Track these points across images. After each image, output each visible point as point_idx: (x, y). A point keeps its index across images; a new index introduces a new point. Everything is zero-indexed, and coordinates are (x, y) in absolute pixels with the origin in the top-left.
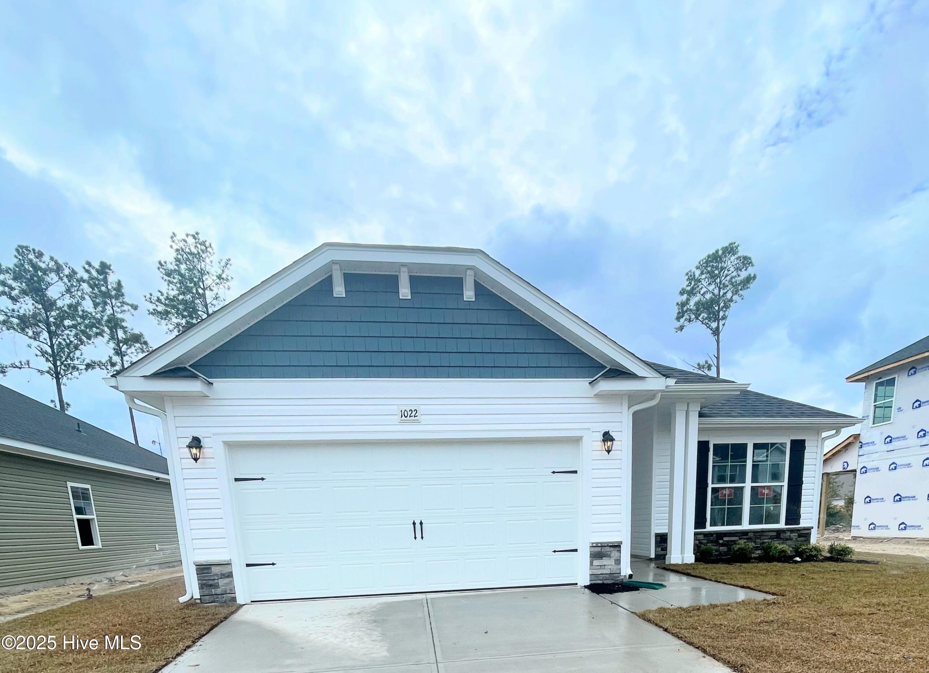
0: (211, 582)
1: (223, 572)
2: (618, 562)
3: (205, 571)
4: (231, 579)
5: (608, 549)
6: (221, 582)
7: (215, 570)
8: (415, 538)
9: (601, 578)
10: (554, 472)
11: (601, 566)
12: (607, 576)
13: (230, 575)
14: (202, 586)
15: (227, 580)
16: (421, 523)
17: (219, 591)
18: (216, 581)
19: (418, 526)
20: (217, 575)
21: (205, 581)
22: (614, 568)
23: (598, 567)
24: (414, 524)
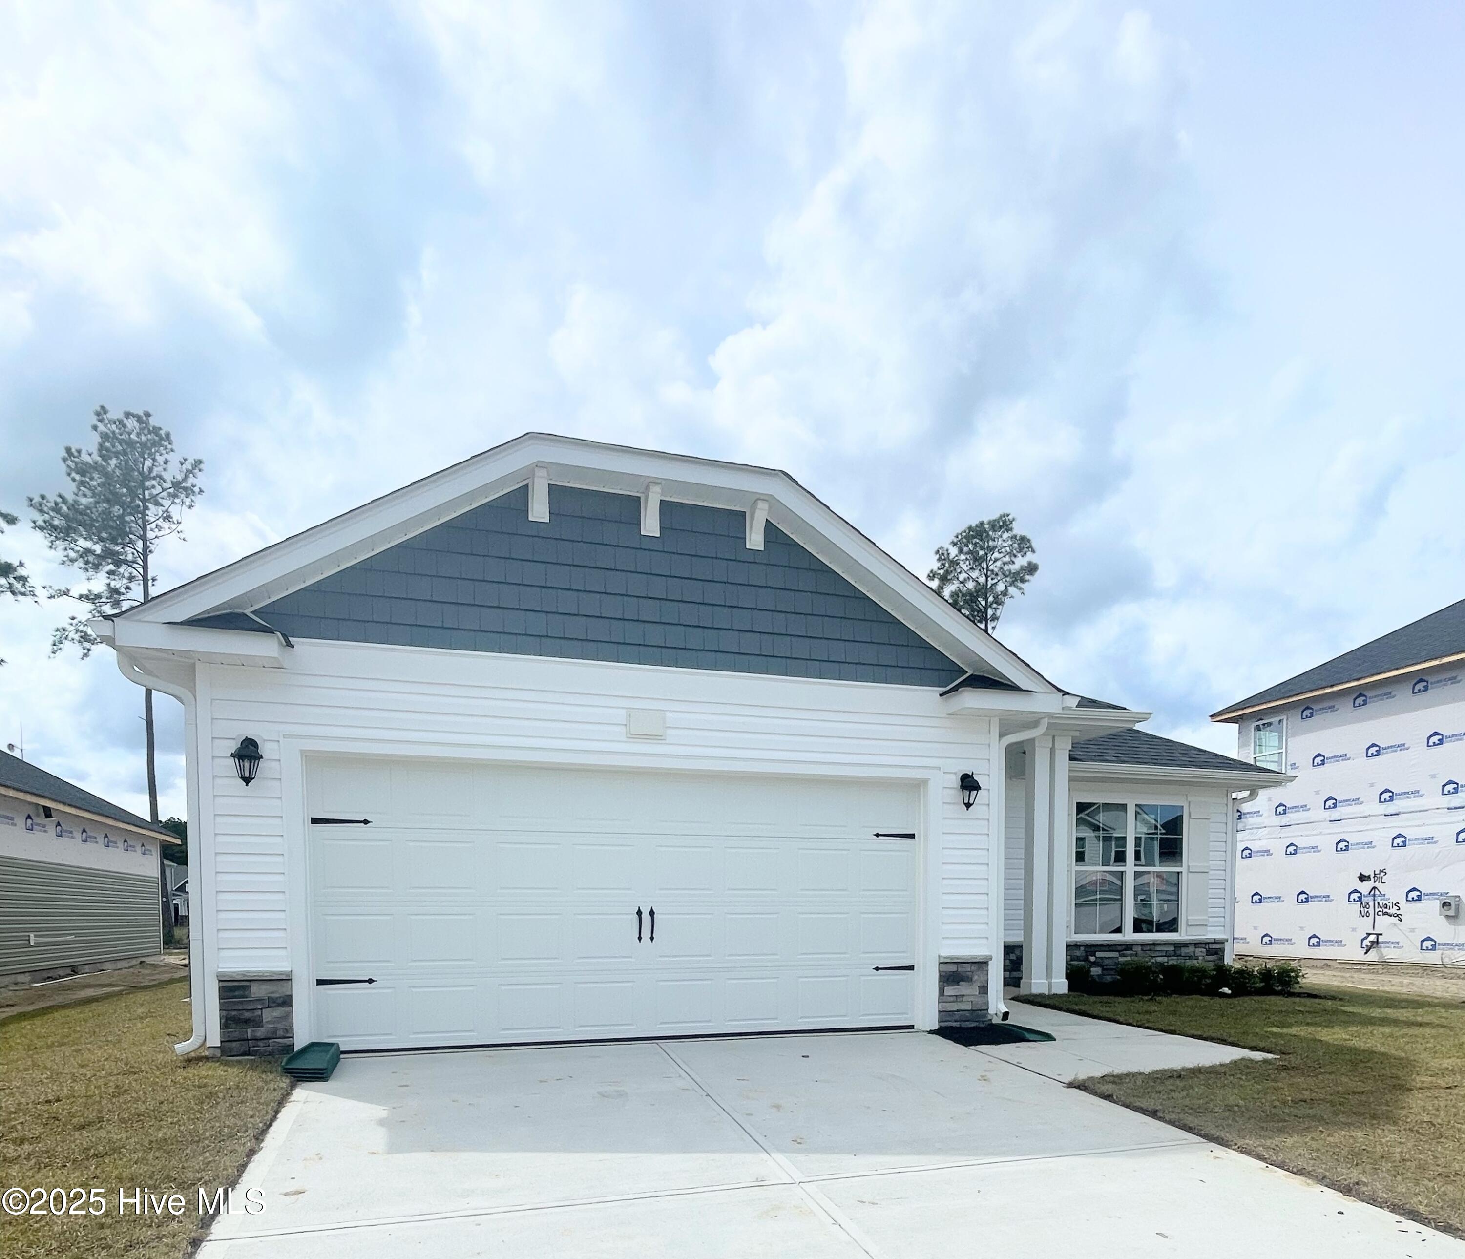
0: (247, 1015)
1: (273, 995)
2: (984, 989)
3: (237, 993)
4: (288, 1009)
5: (968, 968)
6: (268, 1015)
7: (257, 991)
8: (640, 938)
9: (957, 1017)
10: (877, 835)
11: (956, 996)
12: (968, 1014)
13: (287, 1001)
14: (227, 1022)
15: (278, 1012)
16: (652, 913)
17: (260, 1032)
18: (259, 1012)
19: (646, 916)
20: (259, 1000)
21: (234, 1013)
22: (979, 1000)
23: (952, 999)
24: (639, 913)
